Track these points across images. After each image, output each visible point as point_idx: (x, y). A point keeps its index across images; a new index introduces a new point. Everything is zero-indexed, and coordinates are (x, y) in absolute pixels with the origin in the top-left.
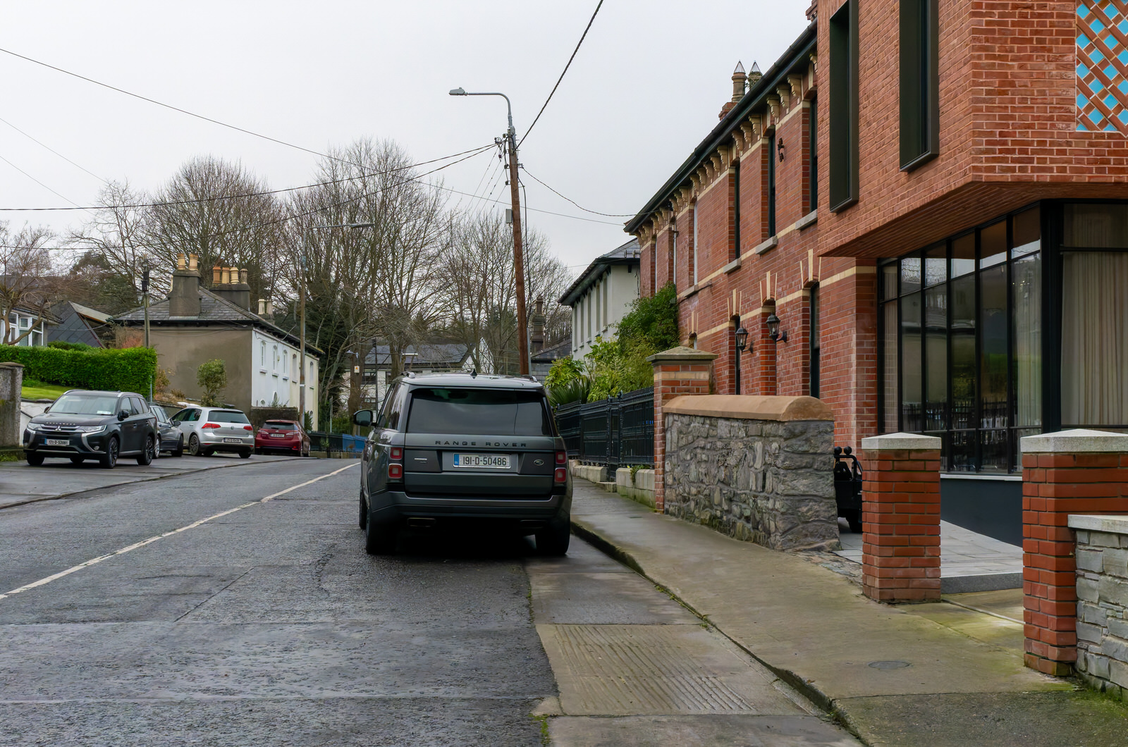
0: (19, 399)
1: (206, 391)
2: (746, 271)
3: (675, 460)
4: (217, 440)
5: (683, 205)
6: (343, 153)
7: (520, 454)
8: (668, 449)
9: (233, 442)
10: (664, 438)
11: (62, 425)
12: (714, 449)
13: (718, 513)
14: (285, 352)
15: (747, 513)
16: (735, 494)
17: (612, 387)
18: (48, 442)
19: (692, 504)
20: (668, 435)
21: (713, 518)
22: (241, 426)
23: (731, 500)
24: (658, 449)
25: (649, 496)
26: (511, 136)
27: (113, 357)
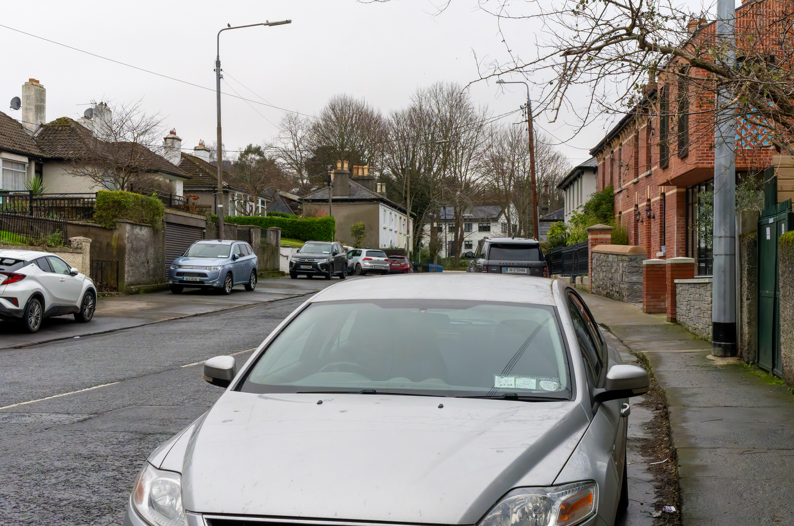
0: (280, 246)
1: (355, 239)
2: (641, 183)
3: (595, 271)
4: (371, 266)
5: (616, 146)
6: (426, 91)
7: (530, 267)
8: (593, 267)
9: (379, 268)
10: (592, 262)
11: (308, 259)
12: (608, 266)
13: (609, 291)
14: (396, 216)
15: (617, 290)
16: (614, 284)
17: (578, 239)
18: (302, 267)
19: (601, 288)
20: (593, 261)
21: (607, 293)
22: (383, 259)
23: (613, 286)
24: (590, 267)
25: (587, 287)
26: (529, 105)
27: (313, 222)
